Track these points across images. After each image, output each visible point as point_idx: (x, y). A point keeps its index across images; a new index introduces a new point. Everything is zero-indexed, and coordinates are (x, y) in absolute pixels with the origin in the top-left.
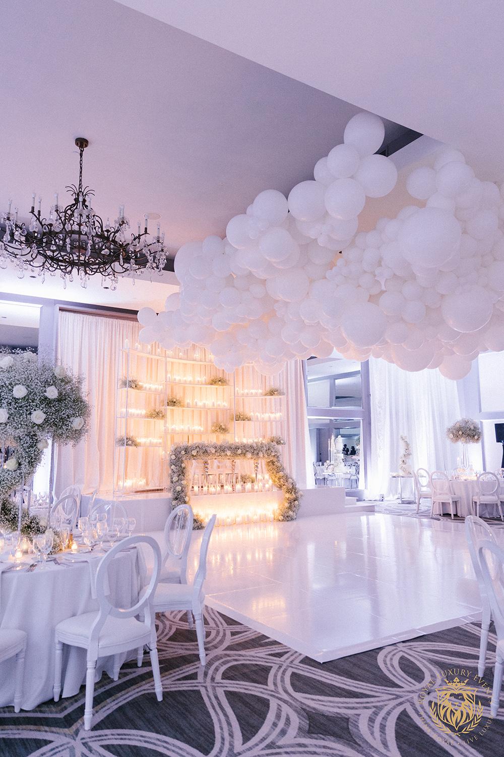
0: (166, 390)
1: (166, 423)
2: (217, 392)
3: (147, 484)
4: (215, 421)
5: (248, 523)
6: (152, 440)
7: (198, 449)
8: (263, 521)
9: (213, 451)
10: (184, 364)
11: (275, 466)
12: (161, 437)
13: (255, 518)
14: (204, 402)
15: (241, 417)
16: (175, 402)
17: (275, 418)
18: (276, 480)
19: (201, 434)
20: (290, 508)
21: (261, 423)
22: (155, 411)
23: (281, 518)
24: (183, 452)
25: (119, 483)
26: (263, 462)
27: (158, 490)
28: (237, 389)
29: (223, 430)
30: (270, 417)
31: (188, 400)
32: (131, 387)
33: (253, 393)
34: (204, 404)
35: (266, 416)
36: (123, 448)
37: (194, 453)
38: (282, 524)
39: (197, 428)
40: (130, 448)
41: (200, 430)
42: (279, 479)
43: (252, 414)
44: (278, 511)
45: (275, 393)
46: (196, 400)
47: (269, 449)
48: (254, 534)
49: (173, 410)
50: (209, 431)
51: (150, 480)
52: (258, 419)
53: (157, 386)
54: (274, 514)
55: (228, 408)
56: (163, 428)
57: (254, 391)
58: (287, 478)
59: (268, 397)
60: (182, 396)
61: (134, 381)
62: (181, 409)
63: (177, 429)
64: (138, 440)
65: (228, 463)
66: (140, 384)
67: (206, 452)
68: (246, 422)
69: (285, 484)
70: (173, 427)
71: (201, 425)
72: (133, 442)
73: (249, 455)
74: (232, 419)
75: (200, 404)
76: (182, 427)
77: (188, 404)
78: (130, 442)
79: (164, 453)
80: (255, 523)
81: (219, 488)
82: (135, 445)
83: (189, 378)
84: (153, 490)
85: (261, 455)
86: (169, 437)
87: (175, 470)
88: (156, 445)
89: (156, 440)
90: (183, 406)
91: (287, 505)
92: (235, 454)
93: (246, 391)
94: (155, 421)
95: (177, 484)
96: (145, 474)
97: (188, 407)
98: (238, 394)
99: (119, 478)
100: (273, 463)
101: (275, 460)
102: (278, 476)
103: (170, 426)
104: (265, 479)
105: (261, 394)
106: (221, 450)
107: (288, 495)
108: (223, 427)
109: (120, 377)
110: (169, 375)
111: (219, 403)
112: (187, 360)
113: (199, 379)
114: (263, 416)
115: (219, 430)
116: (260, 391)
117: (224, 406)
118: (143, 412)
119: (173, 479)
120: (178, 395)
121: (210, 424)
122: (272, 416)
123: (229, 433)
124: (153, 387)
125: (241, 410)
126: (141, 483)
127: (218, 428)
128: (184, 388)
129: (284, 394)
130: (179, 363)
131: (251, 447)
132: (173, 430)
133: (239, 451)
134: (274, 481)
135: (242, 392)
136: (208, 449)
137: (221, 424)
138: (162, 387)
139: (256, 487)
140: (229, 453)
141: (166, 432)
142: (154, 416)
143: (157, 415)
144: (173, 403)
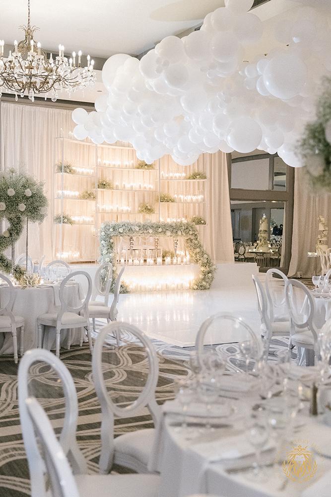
0: (97, 173)
1: (97, 203)
2: (143, 175)
3: (81, 256)
4: (142, 202)
5: (166, 290)
6: (85, 219)
7: (124, 227)
8: (179, 290)
9: (137, 229)
10: (112, 149)
11: (194, 243)
12: (92, 216)
13: (173, 286)
14: (131, 184)
15: (166, 198)
16: (105, 185)
17: (197, 200)
18: (193, 255)
19: (128, 213)
20: (204, 279)
21: (185, 205)
22: (87, 192)
23: (195, 287)
24: (111, 230)
25: (57, 255)
26: (182, 239)
27: (90, 262)
28: (162, 173)
29: (149, 210)
30: (192, 199)
31: (117, 183)
32: (66, 172)
33: (177, 177)
34: (132, 187)
35: (189, 198)
36: (61, 225)
37: (121, 230)
38: (196, 292)
39: (125, 208)
40: (66, 225)
41: (128, 210)
42: (196, 254)
43: (176, 196)
44: (194, 282)
45: (198, 177)
46: (124, 183)
47: (187, 228)
48: (172, 300)
49: (103, 191)
50: (136, 211)
51: (83, 252)
52: (181, 200)
53: (88, 171)
54: (190, 284)
55: (154, 190)
56: (94, 208)
57: (177, 175)
58: (203, 253)
59: (192, 181)
60: (111, 179)
61: (68, 167)
62: (110, 191)
63: (107, 209)
64: (73, 219)
65: (152, 239)
66: (73, 168)
67: (131, 230)
68: (170, 203)
69: (202, 259)
70: (104, 207)
71: (128, 205)
72: (68, 220)
73: (168, 233)
74: (157, 201)
75: (128, 186)
76: (111, 207)
77: (117, 186)
78: (66, 220)
79: (96, 230)
80: (173, 290)
81: (142, 261)
82: (70, 223)
83: (118, 162)
84: (86, 262)
85: (179, 233)
86: (100, 215)
87: (104, 245)
88: (89, 223)
89: (88, 219)
90: (113, 188)
91: (201, 276)
92: (156, 232)
93: (171, 175)
94: (87, 202)
95: (107, 256)
96: (79, 248)
97: (116, 190)
98: (163, 177)
99: (57, 250)
100: (191, 240)
101: (193, 237)
102: (195, 252)
103: (101, 207)
104: (184, 254)
105: (186, 178)
106: (144, 228)
107: (203, 269)
108: (149, 207)
109: (57, 162)
110: (99, 160)
111: (146, 185)
112: (116, 146)
113: (127, 163)
114: (185, 198)
115: (145, 211)
116: (184, 175)
117: (150, 188)
118: (77, 193)
119: (103, 252)
120: (108, 178)
121: (137, 204)
122: (194, 198)
123: (154, 213)
124: (85, 171)
125: (166, 192)
126: (76, 256)
127: (144, 208)
128: (113, 172)
129: (205, 178)
130: (109, 148)
131: (171, 226)
132: (103, 209)
133: (160, 230)
134: (192, 256)
135: (167, 175)
136: (133, 227)
137: (147, 205)
138: (92, 171)
139: (175, 261)
140: (151, 231)
141: (97, 211)
142: (86, 197)
143: (89, 196)
144: (103, 185)
